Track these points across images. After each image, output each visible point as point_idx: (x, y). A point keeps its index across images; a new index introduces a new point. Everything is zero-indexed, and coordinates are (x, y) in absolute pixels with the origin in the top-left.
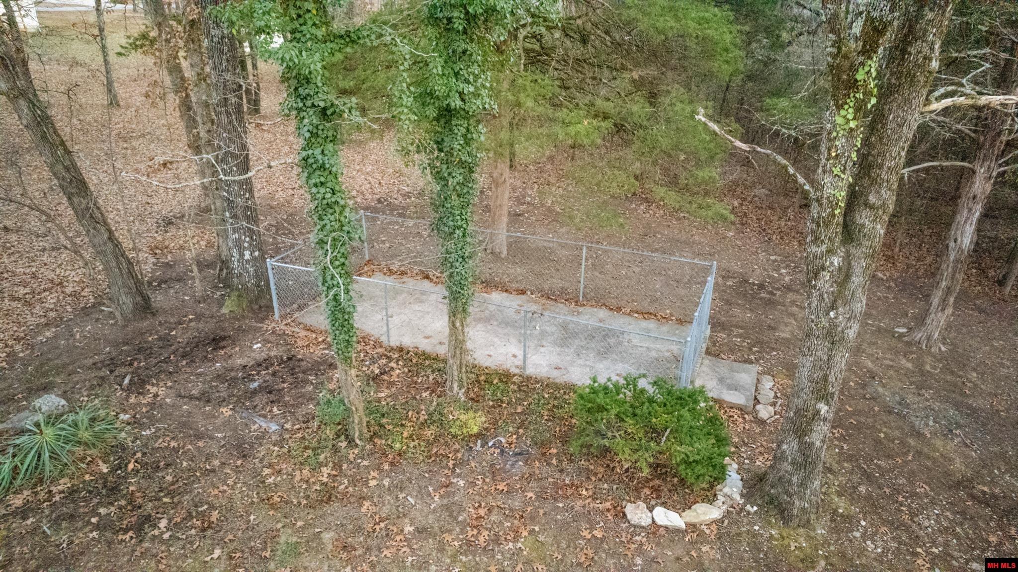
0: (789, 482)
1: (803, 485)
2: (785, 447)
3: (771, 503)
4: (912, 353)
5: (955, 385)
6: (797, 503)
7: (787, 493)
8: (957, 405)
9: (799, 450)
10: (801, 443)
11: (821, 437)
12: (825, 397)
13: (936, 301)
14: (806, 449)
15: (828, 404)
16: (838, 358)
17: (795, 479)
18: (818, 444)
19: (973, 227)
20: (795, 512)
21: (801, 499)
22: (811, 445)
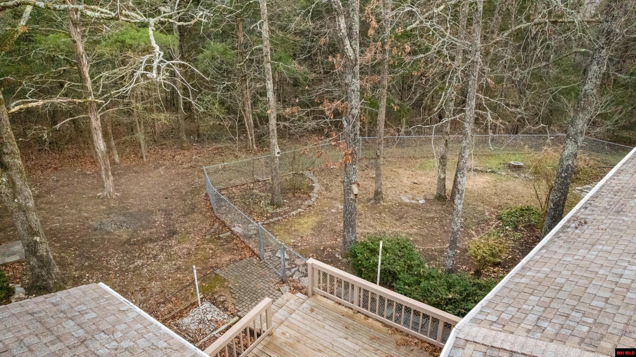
0: (42, 276)
1: (48, 273)
2: (31, 263)
3: (41, 289)
4: (104, 202)
5: (124, 207)
6: (50, 282)
7: (44, 280)
8: (124, 215)
9: (38, 260)
10: (37, 257)
11: (44, 250)
12: (36, 234)
13: (104, 176)
14: (40, 259)
15: (38, 236)
16: (31, 217)
17: (44, 273)
18: (45, 254)
19: (102, 141)
20: (52, 286)
21: (52, 279)
22: (42, 256)
